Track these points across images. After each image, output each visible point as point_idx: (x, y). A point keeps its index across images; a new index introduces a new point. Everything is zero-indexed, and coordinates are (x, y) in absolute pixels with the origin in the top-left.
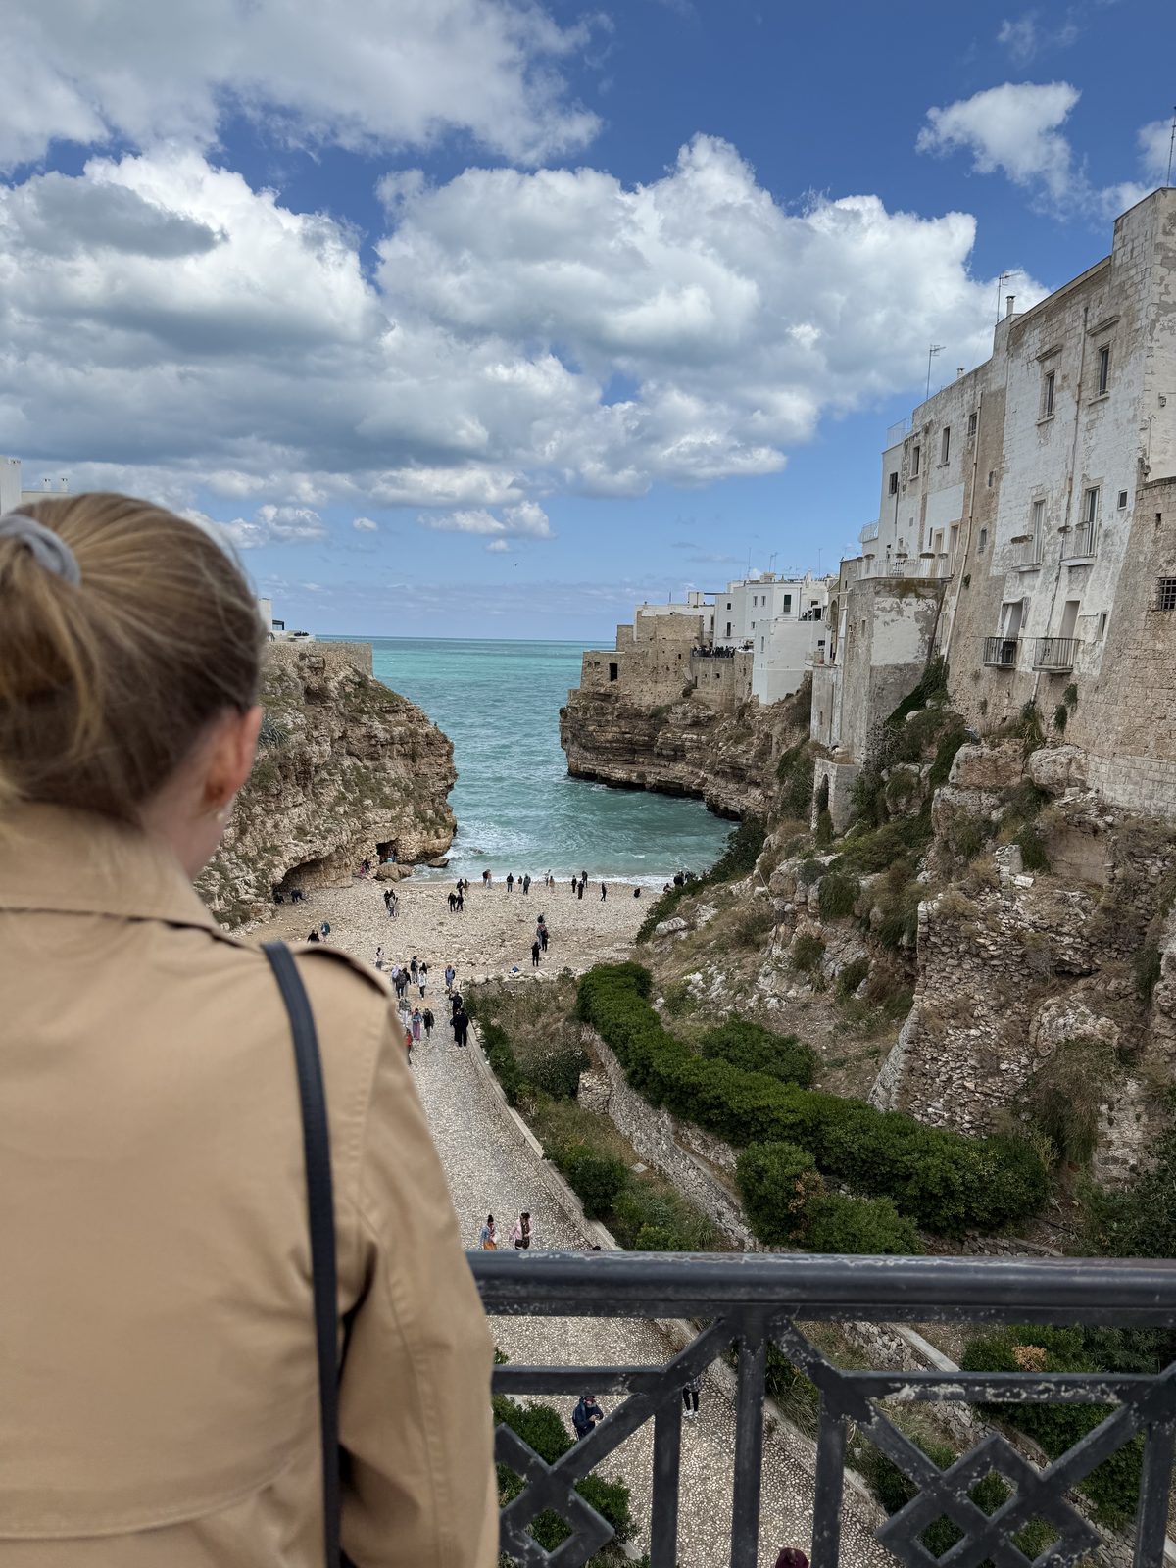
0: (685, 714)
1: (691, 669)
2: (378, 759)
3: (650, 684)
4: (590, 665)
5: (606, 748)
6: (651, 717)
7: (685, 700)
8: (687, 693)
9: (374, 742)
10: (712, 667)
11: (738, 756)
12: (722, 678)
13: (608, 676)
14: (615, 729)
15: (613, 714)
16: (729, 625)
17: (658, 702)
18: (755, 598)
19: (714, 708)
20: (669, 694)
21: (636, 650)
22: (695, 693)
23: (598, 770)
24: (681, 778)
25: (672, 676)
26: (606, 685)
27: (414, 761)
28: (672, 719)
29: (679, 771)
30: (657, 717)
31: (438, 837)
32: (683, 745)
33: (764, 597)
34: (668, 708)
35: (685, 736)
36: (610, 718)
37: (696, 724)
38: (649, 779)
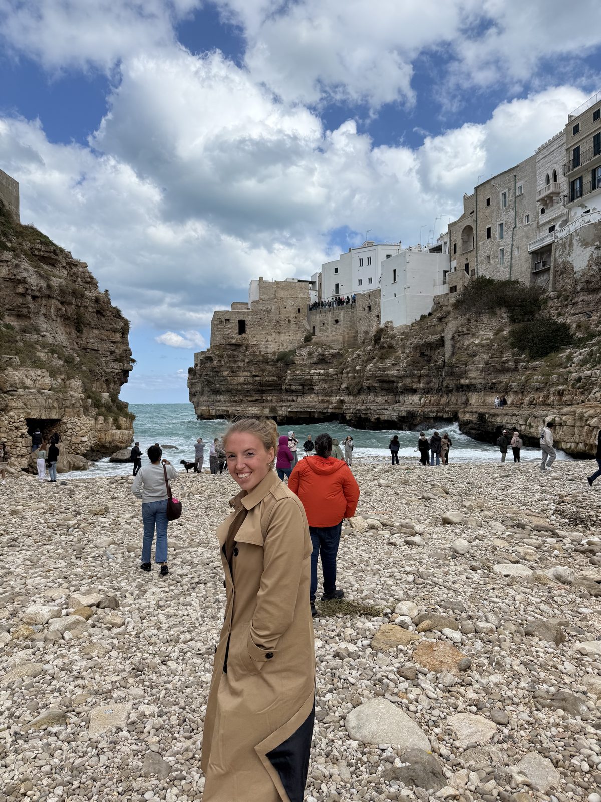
0: (310, 354)
1: (308, 321)
2: (26, 317)
3: (274, 334)
4: (221, 322)
5: (238, 390)
6: (278, 361)
7: (308, 343)
8: (307, 339)
9: (20, 289)
10: (329, 315)
11: (388, 369)
12: (341, 322)
13: (237, 331)
14: (245, 374)
15: (244, 361)
16: (337, 286)
17: (282, 349)
18: (361, 260)
19: (335, 346)
20: (291, 342)
21: (261, 307)
22: (314, 339)
23: (231, 409)
24: (313, 407)
25: (293, 327)
26: (236, 338)
27: (79, 331)
28: (298, 361)
29: (310, 402)
30: (285, 360)
31: (119, 427)
32: (311, 380)
33: (369, 259)
34: (293, 352)
35: (312, 371)
36: (241, 364)
37: (322, 361)
38: (280, 412)
